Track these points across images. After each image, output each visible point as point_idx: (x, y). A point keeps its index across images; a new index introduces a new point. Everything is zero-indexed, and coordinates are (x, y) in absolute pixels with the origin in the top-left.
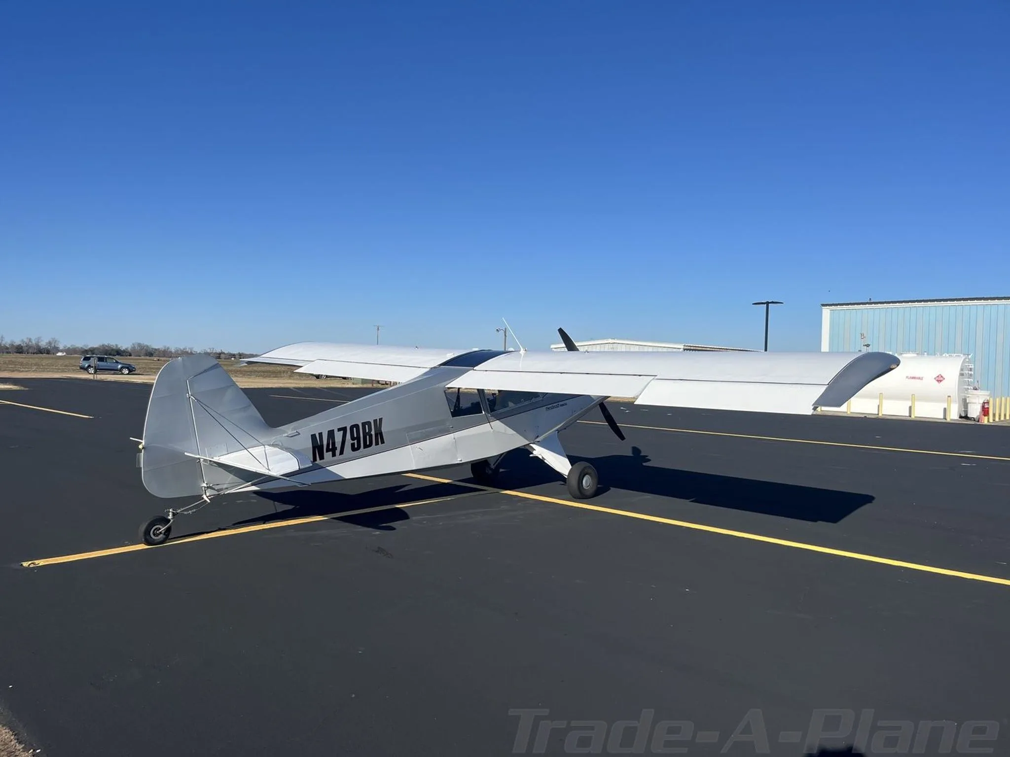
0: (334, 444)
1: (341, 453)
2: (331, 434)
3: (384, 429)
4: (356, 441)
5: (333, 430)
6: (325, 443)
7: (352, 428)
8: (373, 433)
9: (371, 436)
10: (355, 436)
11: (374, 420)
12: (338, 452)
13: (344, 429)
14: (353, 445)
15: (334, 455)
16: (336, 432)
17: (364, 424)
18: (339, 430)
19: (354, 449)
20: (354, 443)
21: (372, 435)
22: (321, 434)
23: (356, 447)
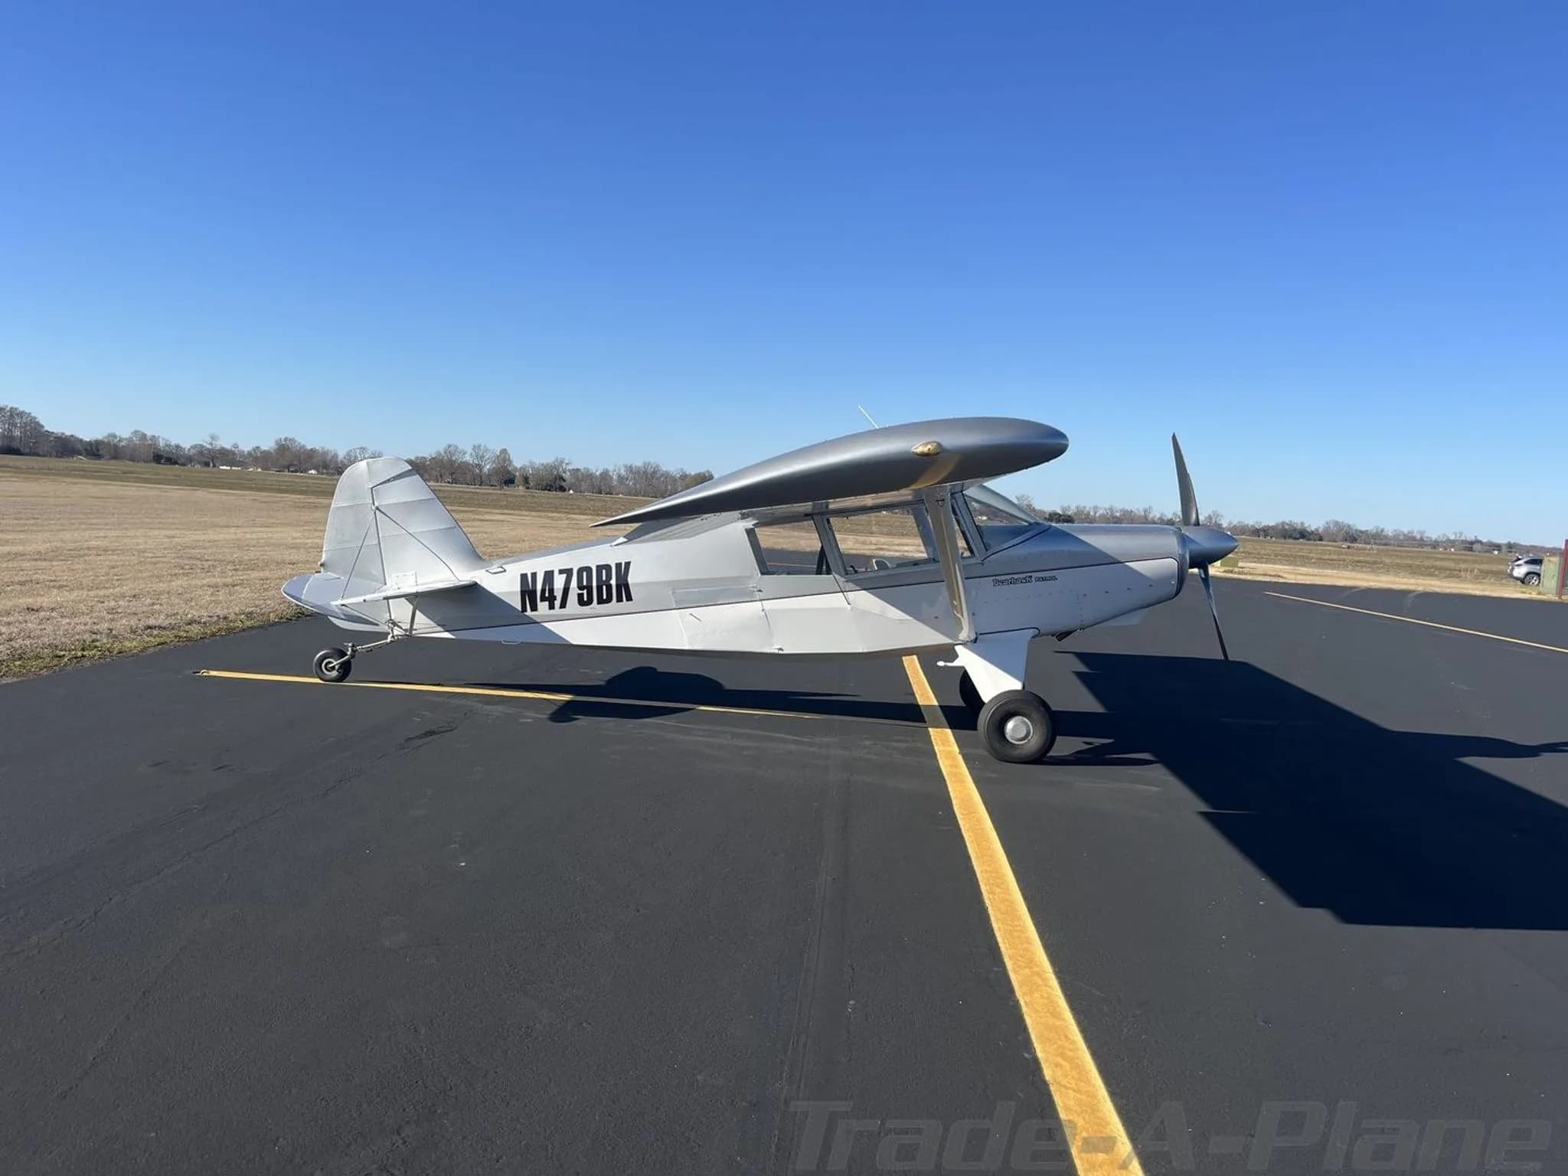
0: (551, 591)
1: (563, 605)
2: (549, 576)
3: (631, 580)
4: (585, 592)
5: (552, 572)
6: (539, 587)
7: (581, 571)
8: (613, 582)
9: (609, 587)
10: (585, 584)
11: (617, 564)
12: (557, 603)
13: (568, 572)
14: (580, 596)
15: (552, 607)
16: (556, 573)
17: (599, 568)
18: (561, 572)
19: (581, 602)
20: (583, 594)
21: (611, 585)
22: (534, 575)
23: (585, 599)
